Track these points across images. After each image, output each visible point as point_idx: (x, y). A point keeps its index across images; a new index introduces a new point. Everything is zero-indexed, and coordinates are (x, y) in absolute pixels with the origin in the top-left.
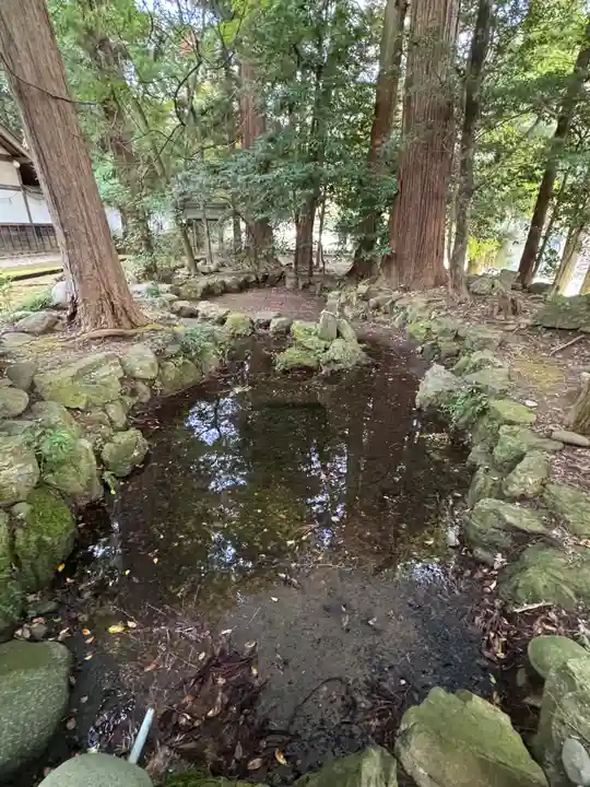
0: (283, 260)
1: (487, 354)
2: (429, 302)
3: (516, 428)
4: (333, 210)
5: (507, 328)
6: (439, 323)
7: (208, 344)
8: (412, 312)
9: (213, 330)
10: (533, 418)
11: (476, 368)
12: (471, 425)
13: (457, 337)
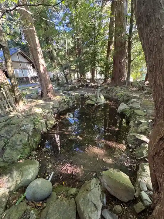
0: (88, 81)
1: (135, 100)
2: (122, 88)
3: (140, 117)
4: (99, 69)
5: (141, 93)
6: (124, 93)
7: (70, 100)
8: (118, 91)
9: (72, 97)
10: (145, 114)
11: (132, 103)
12: (130, 117)
13: (128, 96)
